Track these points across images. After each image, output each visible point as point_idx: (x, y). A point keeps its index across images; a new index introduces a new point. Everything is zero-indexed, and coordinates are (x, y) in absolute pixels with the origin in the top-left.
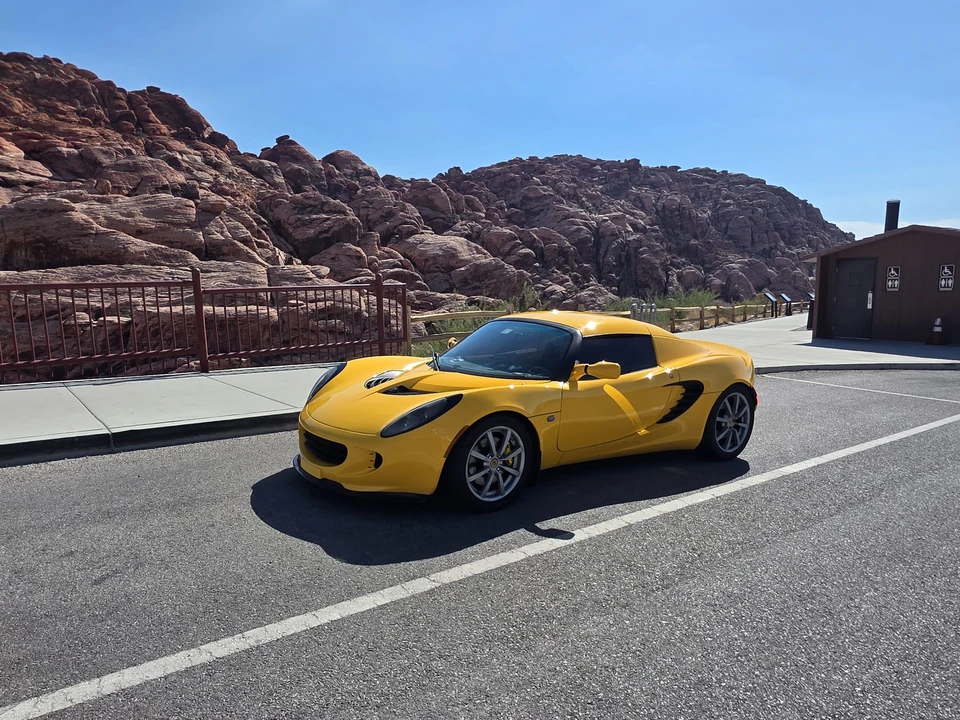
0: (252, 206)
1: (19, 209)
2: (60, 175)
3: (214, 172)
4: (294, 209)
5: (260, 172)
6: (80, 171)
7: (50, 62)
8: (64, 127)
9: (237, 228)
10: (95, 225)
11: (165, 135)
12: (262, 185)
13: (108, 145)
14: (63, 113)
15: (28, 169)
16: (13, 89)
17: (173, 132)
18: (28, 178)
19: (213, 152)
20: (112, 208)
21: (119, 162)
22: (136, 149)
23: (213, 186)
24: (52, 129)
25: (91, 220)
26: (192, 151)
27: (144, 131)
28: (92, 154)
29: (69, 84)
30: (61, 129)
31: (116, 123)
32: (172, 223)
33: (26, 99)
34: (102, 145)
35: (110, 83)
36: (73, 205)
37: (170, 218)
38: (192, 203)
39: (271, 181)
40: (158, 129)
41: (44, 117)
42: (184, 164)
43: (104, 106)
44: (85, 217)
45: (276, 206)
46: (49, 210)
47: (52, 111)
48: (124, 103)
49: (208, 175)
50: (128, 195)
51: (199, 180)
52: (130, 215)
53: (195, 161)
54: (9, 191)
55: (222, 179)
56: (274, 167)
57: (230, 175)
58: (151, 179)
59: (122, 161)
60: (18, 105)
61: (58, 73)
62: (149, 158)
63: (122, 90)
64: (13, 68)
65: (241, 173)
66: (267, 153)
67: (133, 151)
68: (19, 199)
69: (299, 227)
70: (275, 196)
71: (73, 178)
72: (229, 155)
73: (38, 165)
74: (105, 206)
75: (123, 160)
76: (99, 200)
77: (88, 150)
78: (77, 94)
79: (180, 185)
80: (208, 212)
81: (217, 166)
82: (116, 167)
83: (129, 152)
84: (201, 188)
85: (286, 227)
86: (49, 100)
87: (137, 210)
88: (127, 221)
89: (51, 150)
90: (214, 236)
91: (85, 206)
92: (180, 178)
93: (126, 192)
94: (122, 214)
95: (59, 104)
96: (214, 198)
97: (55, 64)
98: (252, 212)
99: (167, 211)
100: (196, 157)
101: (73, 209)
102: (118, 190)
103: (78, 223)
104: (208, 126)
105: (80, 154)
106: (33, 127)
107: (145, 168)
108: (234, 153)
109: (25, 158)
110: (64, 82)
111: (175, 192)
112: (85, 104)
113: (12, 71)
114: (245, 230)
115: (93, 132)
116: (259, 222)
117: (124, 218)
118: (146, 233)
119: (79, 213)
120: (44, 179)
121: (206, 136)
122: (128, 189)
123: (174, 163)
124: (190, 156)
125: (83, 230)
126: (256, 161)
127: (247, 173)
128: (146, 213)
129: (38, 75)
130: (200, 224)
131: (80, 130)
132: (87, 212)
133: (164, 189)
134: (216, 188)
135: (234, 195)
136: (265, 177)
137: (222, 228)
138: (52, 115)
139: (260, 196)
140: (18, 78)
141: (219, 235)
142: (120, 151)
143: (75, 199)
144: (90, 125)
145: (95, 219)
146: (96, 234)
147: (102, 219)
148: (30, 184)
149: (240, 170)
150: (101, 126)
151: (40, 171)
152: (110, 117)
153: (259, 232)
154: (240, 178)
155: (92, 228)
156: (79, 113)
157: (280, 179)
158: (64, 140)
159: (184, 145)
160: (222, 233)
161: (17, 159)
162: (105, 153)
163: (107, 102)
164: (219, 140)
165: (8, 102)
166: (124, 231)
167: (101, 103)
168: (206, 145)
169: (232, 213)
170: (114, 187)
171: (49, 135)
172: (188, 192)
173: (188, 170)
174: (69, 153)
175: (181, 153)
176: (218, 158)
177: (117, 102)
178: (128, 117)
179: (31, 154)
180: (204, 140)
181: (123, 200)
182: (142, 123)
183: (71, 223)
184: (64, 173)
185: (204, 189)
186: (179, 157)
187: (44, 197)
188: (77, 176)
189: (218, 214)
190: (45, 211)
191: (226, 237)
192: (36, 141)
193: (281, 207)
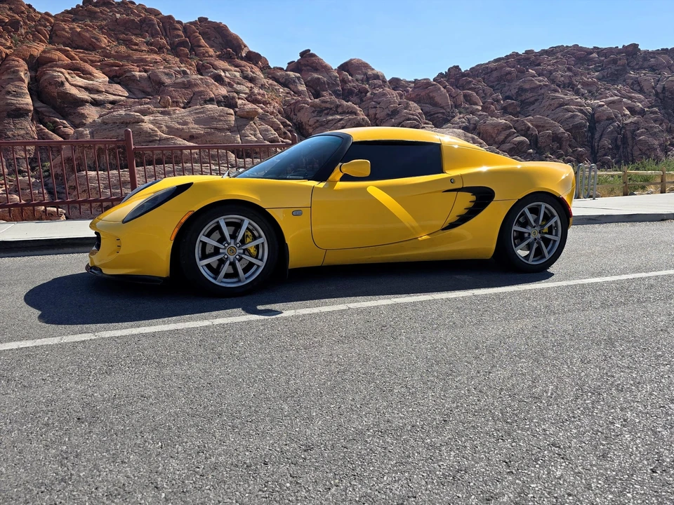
0: (279, 112)
1: (104, 123)
2: (134, 94)
3: (250, 85)
4: (313, 112)
5: (286, 83)
6: (149, 90)
7: (127, 4)
8: (136, 56)
9: (267, 130)
10: (159, 133)
11: (212, 56)
12: (287, 93)
13: (169, 68)
14: (136, 44)
15: (111, 91)
16: (101, 28)
17: (218, 53)
18: (112, 98)
19: (250, 68)
20: (171, 118)
21: (177, 81)
22: (190, 69)
23: (250, 96)
24: (127, 58)
25: (156, 129)
26: (233, 68)
27: (196, 55)
28: (157, 76)
29: (140, 21)
30: (135, 57)
31: (175, 50)
32: (216, 129)
33: (109, 36)
34: (165, 68)
35: (170, 17)
36: (143, 117)
37: (215, 125)
38: (231, 111)
39: (295, 90)
40: (207, 52)
41: (123, 49)
42: (227, 80)
43: (166, 36)
44: (151, 126)
45: (299, 111)
46: (126, 122)
47: (128, 43)
48: (181, 33)
49: (245, 87)
50: (184, 108)
51: (238, 93)
52: (185, 123)
53: (235, 76)
54: (98, 109)
55: (256, 90)
56: (298, 78)
57: (262, 86)
58: (201, 93)
59: (179, 80)
60: (104, 41)
61: (133, 12)
62: (200, 77)
63: (179, 22)
64: (101, 12)
65: (271, 85)
66: (294, 67)
67: (188, 71)
68: (105, 115)
69: (317, 127)
70: (298, 102)
71: (144, 96)
72: (262, 69)
73: (119, 87)
74: (166, 118)
75: (180, 79)
76: (162, 113)
77: (154, 73)
78: (146, 29)
79: (223, 97)
80: (245, 118)
81: (252, 80)
82: (175, 85)
83: (185, 72)
84: (239, 99)
85: (307, 128)
86: (127, 35)
87: (190, 119)
88: (183, 129)
89: (128, 74)
90: (249, 138)
91: (152, 118)
92: (223, 91)
93: (182, 105)
94: (179, 123)
95: (133, 37)
96: (250, 106)
97: (130, 6)
98: (279, 116)
99: (213, 119)
100: (235, 73)
101: (143, 121)
102: (176, 103)
103: (146, 132)
104: (245, 46)
105: (149, 77)
106: (115, 58)
107: (196, 85)
108: (265, 68)
109: (109, 82)
110: (137, 19)
111: (219, 103)
112: (152, 36)
113: (100, 14)
114: (273, 132)
115: (158, 58)
116: (285, 125)
117: (180, 127)
118: (197, 138)
119: (147, 124)
120: (122, 98)
121: (244, 55)
122: (183, 102)
123: (219, 79)
124: (230, 72)
125: (149, 137)
126: (283, 73)
127: (276, 84)
128: (197, 122)
129: (118, 16)
130: (238, 129)
131: (149, 57)
132: (153, 122)
133: (211, 101)
134: (252, 99)
135: (265, 103)
136: (291, 86)
137: (255, 131)
138: (128, 47)
139: (285, 103)
140: (105, 19)
141: (253, 137)
142: (179, 72)
143: (144, 113)
144: (156, 53)
145: (158, 128)
146: (160, 140)
147: (164, 128)
148: (113, 103)
149: (270, 81)
150: (164, 53)
151: (120, 92)
152: (170, 45)
153: (285, 133)
154: (270, 89)
155: (156, 136)
156: (148, 43)
157: (303, 88)
158: (138, 66)
159: (226, 64)
160: (255, 135)
161: (103, 83)
162: (167, 74)
163: (168, 34)
164: (254, 58)
165: (97, 39)
166: (180, 137)
167: (164, 34)
168: (243, 63)
169: (262, 118)
170: (173, 102)
171: (126, 63)
172: (229, 102)
173: (230, 85)
174: (140, 77)
175: (224, 71)
176: (253, 73)
177: (176, 32)
178: (183, 44)
179: (113, 79)
180: (242, 58)
181: (180, 112)
182: (194, 48)
183: (141, 133)
184: (137, 92)
185: (242, 99)
186: (223, 74)
187: (122, 112)
188: (146, 94)
189: (252, 119)
190: (122, 123)
191: (258, 138)
192: (117, 68)
193: (302, 111)
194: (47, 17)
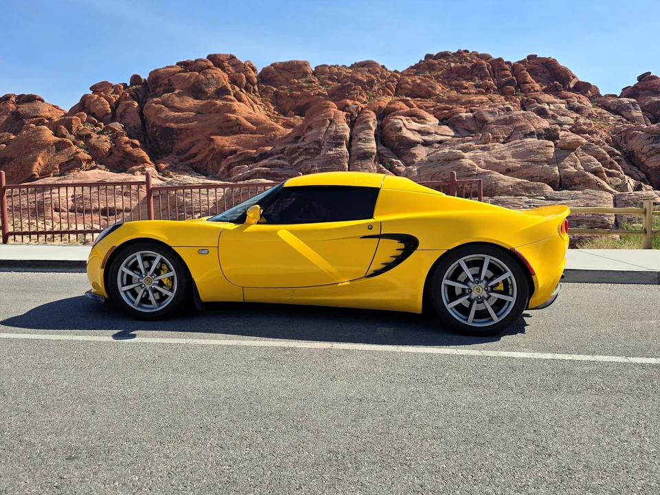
0: (607, 141)
1: (430, 161)
2: (459, 133)
3: (575, 115)
4: (649, 139)
5: (617, 110)
6: (473, 128)
7: (461, 53)
8: (465, 98)
9: (590, 161)
10: (477, 168)
11: (537, 91)
12: (619, 121)
13: (492, 106)
14: (466, 88)
15: (440, 132)
16: (437, 78)
17: (544, 87)
18: (439, 138)
19: (576, 99)
20: (490, 154)
21: (499, 118)
22: (514, 106)
23: (573, 127)
24: (457, 101)
25: (475, 164)
26: (558, 100)
27: (521, 91)
28: (482, 115)
29: (472, 67)
30: (463, 100)
31: (501, 90)
32: (533, 162)
33: (444, 83)
34: (490, 107)
35: (500, 60)
36: (464, 154)
37: (533, 157)
38: (552, 143)
39: (629, 116)
40: (532, 88)
41: (454, 94)
42: (551, 112)
43: (494, 77)
44: (471, 162)
45: (631, 139)
46: (448, 160)
47: (459, 88)
48: (508, 73)
49: (569, 119)
50: (503, 143)
51: (561, 124)
52: (503, 158)
53: (560, 108)
54: (427, 148)
55: (582, 120)
56: (633, 104)
57: (590, 116)
58: (522, 128)
59: (501, 117)
60: (439, 88)
61: (466, 60)
62: (522, 112)
63: (508, 63)
64: (439, 63)
65: (600, 113)
66: (629, 92)
67: (512, 108)
68: (431, 154)
69: (652, 155)
70: (630, 129)
71: (468, 134)
72: (590, 99)
73: (446, 128)
74: (486, 153)
75: (503, 116)
76: (483, 149)
77: (480, 113)
78: (476, 73)
79: (545, 130)
80: (566, 149)
81: (578, 110)
82: (498, 122)
83: (508, 109)
84: (562, 130)
85: (639, 156)
86: (458, 81)
87: (508, 154)
88: (500, 163)
89: (455, 116)
90: (568, 170)
91: (472, 154)
92: (545, 124)
93: (502, 140)
94: (497, 158)
95: (464, 82)
96: (573, 137)
97: (464, 54)
98: (607, 146)
99: (531, 152)
100: (561, 105)
101: (463, 157)
102: (496, 139)
103: (465, 167)
104: (574, 77)
105: (474, 116)
106: (447, 102)
107: (518, 120)
108: (596, 97)
109: (439, 124)
110: (469, 65)
111: (539, 136)
112: (482, 79)
113: (438, 66)
114: (597, 162)
115: (484, 98)
116: (612, 154)
117: (498, 161)
118: (513, 171)
119: (467, 161)
120: (449, 138)
121: (572, 85)
122: (504, 138)
123: (542, 113)
124: (556, 105)
125: (468, 172)
126: (615, 100)
127: (606, 112)
128: (514, 156)
129: (453, 65)
130: (557, 161)
131: (476, 98)
132: (473, 158)
133: (531, 134)
134: (576, 129)
135: (591, 133)
136: (623, 113)
137: (576, 162)
138: (458, 91)
139: (615, 131)
140: (441, 70)
141: (572, 168)
142: (503, 110)
143: (465, 150)
144: (483, 94)
145: (478, 163)
146: (477, 175)
147: (483, 163)
148: (440, 142)
149: (600, 110)
150: (490, 93)
151: (447, 131)
152: (497, 85)
153: (611, 163)
154: (600, 117)
155: (474, 170)
156: (476, 86)
157: (638, 113)
158: (465, 108)
159: (552, 97)
160: (575, 166)
161: (434, 126)
162: (491, 113)
163: (496, 74)
164: (582, 88)
165: (433, 88)
166: (497, 171)
167: (493, 75)
168: (570, 94)
169: (586, 149)
170: (494, 138)
171: (455, 106)
172: (550, 135)
173: (554, 117)
174: (467, 117)
175: (548, 104)
176: (581, 103)
177: (503, 73)
178: (510, 82)
179: (443, 121)
180: (569, 90)
181: (499, 147)
182: (520, 85)
183: (461, 168)
184: (462, 132)
185: (565, 130)
186: (547, 107)
187: (446, 150)
188: (470, 132)
189: (573, 150)
190: (445, 160)
191: (579, 169)
192: (447, 111)
193: (635, 139)
194: (395, 74)
